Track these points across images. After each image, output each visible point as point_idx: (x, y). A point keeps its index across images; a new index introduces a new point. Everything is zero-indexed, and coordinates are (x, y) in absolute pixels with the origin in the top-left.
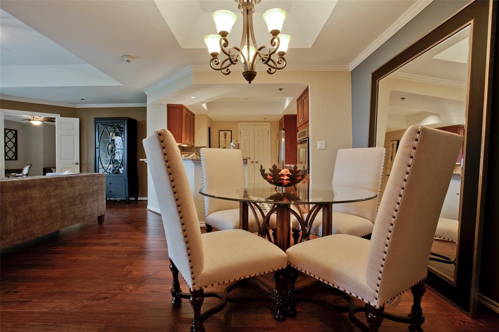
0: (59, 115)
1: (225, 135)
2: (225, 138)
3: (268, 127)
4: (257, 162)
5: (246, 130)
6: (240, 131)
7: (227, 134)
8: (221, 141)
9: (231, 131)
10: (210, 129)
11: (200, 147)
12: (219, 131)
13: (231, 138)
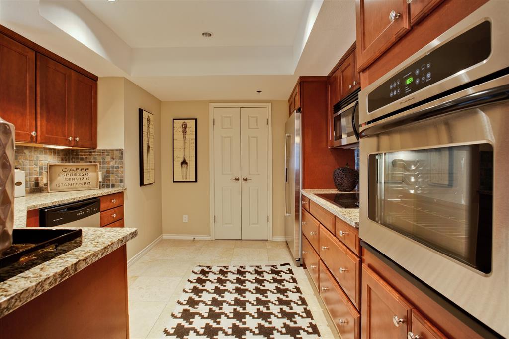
1: (185, 127)
2: (185, 132)
3: (266, 111)
4: (245, 180)
5: (225, 117)
6: (214, 120)
7: (188, 126)
8: (176, 140)
9: (196, 120)
10: (141, 112)
11: (108, 151)
12: (174, 119)
13: (194, 133)
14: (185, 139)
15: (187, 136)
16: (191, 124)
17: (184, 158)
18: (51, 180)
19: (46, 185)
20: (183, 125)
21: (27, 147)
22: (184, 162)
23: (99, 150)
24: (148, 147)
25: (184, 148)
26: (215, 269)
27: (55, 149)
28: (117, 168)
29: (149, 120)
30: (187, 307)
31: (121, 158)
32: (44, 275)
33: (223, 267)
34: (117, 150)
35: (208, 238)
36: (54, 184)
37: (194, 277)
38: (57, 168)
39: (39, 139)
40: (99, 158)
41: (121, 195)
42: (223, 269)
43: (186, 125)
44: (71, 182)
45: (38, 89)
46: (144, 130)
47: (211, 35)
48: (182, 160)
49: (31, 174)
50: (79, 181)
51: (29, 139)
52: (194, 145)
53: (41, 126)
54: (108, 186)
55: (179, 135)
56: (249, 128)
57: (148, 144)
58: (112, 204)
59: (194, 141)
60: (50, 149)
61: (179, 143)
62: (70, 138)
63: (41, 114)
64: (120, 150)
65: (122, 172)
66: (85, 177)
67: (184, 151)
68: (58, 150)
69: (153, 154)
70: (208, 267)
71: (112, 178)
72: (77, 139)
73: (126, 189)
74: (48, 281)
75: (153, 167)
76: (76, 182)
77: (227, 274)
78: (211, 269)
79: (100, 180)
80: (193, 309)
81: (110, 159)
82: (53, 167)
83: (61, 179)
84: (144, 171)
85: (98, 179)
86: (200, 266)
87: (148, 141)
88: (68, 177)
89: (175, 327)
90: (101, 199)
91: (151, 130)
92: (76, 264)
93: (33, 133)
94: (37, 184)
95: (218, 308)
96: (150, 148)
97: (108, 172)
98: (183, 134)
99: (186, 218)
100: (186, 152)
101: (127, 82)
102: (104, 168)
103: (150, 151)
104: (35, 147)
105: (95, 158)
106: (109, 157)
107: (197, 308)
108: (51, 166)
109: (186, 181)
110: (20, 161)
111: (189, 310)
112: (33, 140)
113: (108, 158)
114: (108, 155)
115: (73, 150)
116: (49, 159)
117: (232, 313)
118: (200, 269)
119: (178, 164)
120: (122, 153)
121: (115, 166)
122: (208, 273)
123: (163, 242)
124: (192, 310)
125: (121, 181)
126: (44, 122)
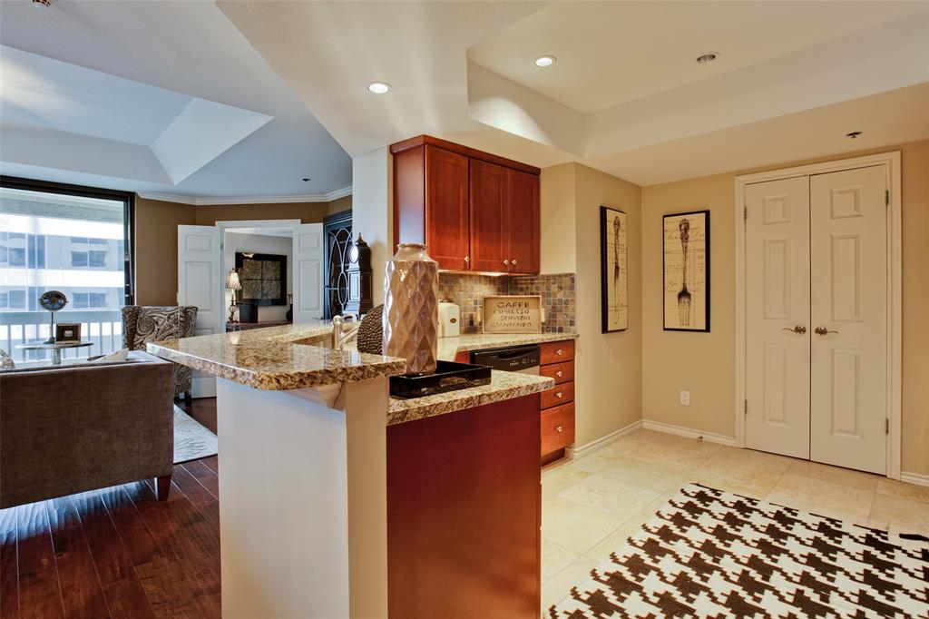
0: (299, 221)
1: (685, 228)
2: (685, 238)
4: (823, 332)
5: (770, 200)
6: (745, 209)
7: (691, 227)
8: (668, 252)
9: (707, 213)
10: (603, 211)
11: (554, 276)
12: (664, 217)
13: (704, 238)
14: (685, 250)
15: (690, 246)
16: (697, 222)
17: (684, 285)
18: (486, 317)
19: (481, 323)
20: (680, 226)
21: (462, 276)
22: (684, 294)
23: (543, 277)
24: (617, 268)
25: (684, 267)
26: (729, 498)
27: (490, 277)
28: (567, 302)
29: (617, 224)
30: (656, 538)
31: (572, 287)
32: (454, 398)
33: (747, 499)
34: (566, 275)
35: (731, 442)
36: (489, 324)
37: (681, 499)
38: (493, 301)
39: (472, 264)
40: (543, 289)
41: (570, 344)
42: (745, 502)
43: (688, 224)
44: (507, 322)
45: (471, 203)
46: (608, 241)
47: (714, 57)
48: (680, 289)
49: (465, 310)
50: (518, 321)
51: (463, 267)
52: (704, 260)
53: (475, 248)
54: (554, 330)
55: (674, 244)
56: (832, 217)
57: (616, 263)
58: (556, 356)
59: (704, 254)
60: (485, 277)
61: (674, 260)
62: (506, 262)
63: (474, 233)
64: (571, 275)
65: (573, 309)
66: (524, 314)
67: (684, 272)
68: (495, 277)
69: (625, 280)
70: (714, 491)
71: (560, 318)
72: (514, 262)
73: (578, 336)
74: (457, 403)
75: (625, 303)
76: (513, 321)
77: (751, 513)
78: (719, 495)
79: (543, 320)
80: (665, 543)
81: (556, 290)
82: (488, 301)
83: (497, 317)
84: (609, 309)
85: (540, 319)
86: (698, 485)
87: (617, 259)
88: (505, 314)
89: (630, 556)
90: (542, 347)
91: (622, 240)
92: (480, 396)
93: (466, 259)
94: (471, 322)
95: (712, 558)
96: (620, 271)
97: (554, 308)
98: (680, 241)
99: (685, 397)
100: (687, 275)
101: (580, 168)
102: (549, 303)
103: (621, 275)
104: (470, 275)
105: (538, 288)
106: (556, 286)
107: (672, 544)
108: (485, 299)
109: (687, 328)
110: (456, 293)
111: (658, 543)
112: (467, 267)
113: (554, 288)
114: (554, 283)
115: (511, 277)
116: (484, 290)
117: (737, 575)
118: (698, 489)
119: (672, 297)
120: (573, 280)
121: (564, 299)
122: (711, 500)
123: (640, 432)
124: (663, 544)
125: (572, 323)
126: (478, 243)
